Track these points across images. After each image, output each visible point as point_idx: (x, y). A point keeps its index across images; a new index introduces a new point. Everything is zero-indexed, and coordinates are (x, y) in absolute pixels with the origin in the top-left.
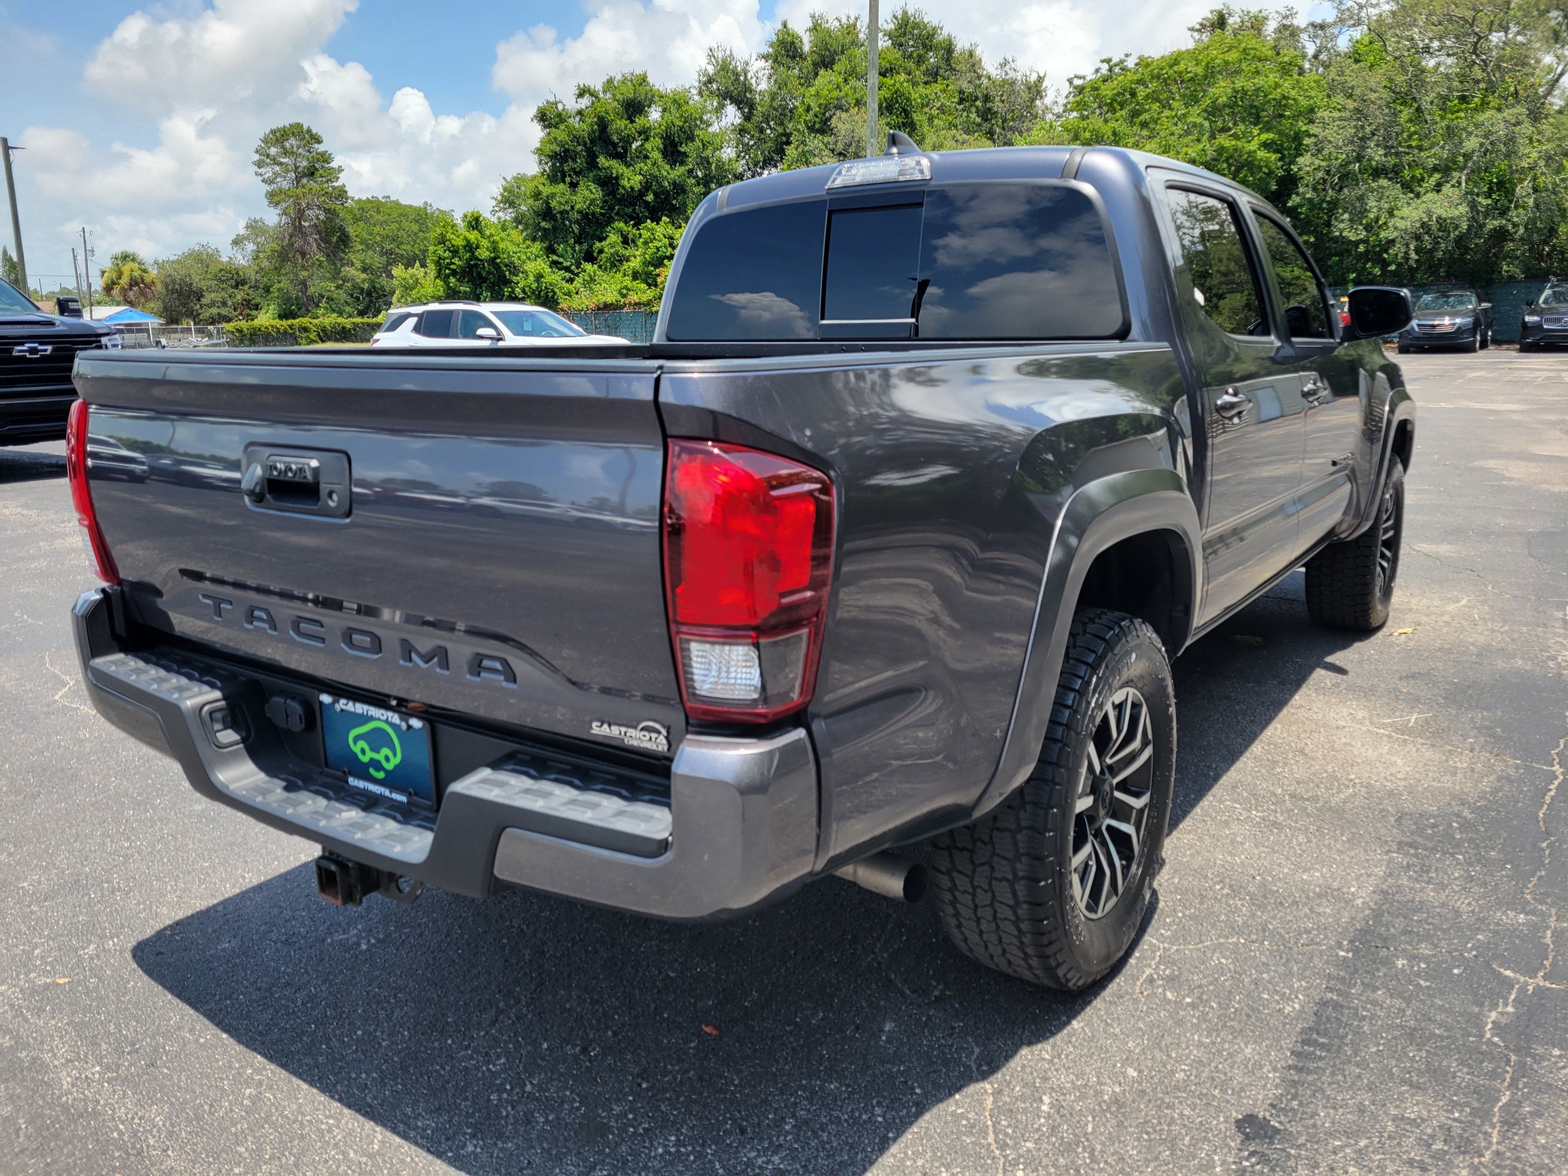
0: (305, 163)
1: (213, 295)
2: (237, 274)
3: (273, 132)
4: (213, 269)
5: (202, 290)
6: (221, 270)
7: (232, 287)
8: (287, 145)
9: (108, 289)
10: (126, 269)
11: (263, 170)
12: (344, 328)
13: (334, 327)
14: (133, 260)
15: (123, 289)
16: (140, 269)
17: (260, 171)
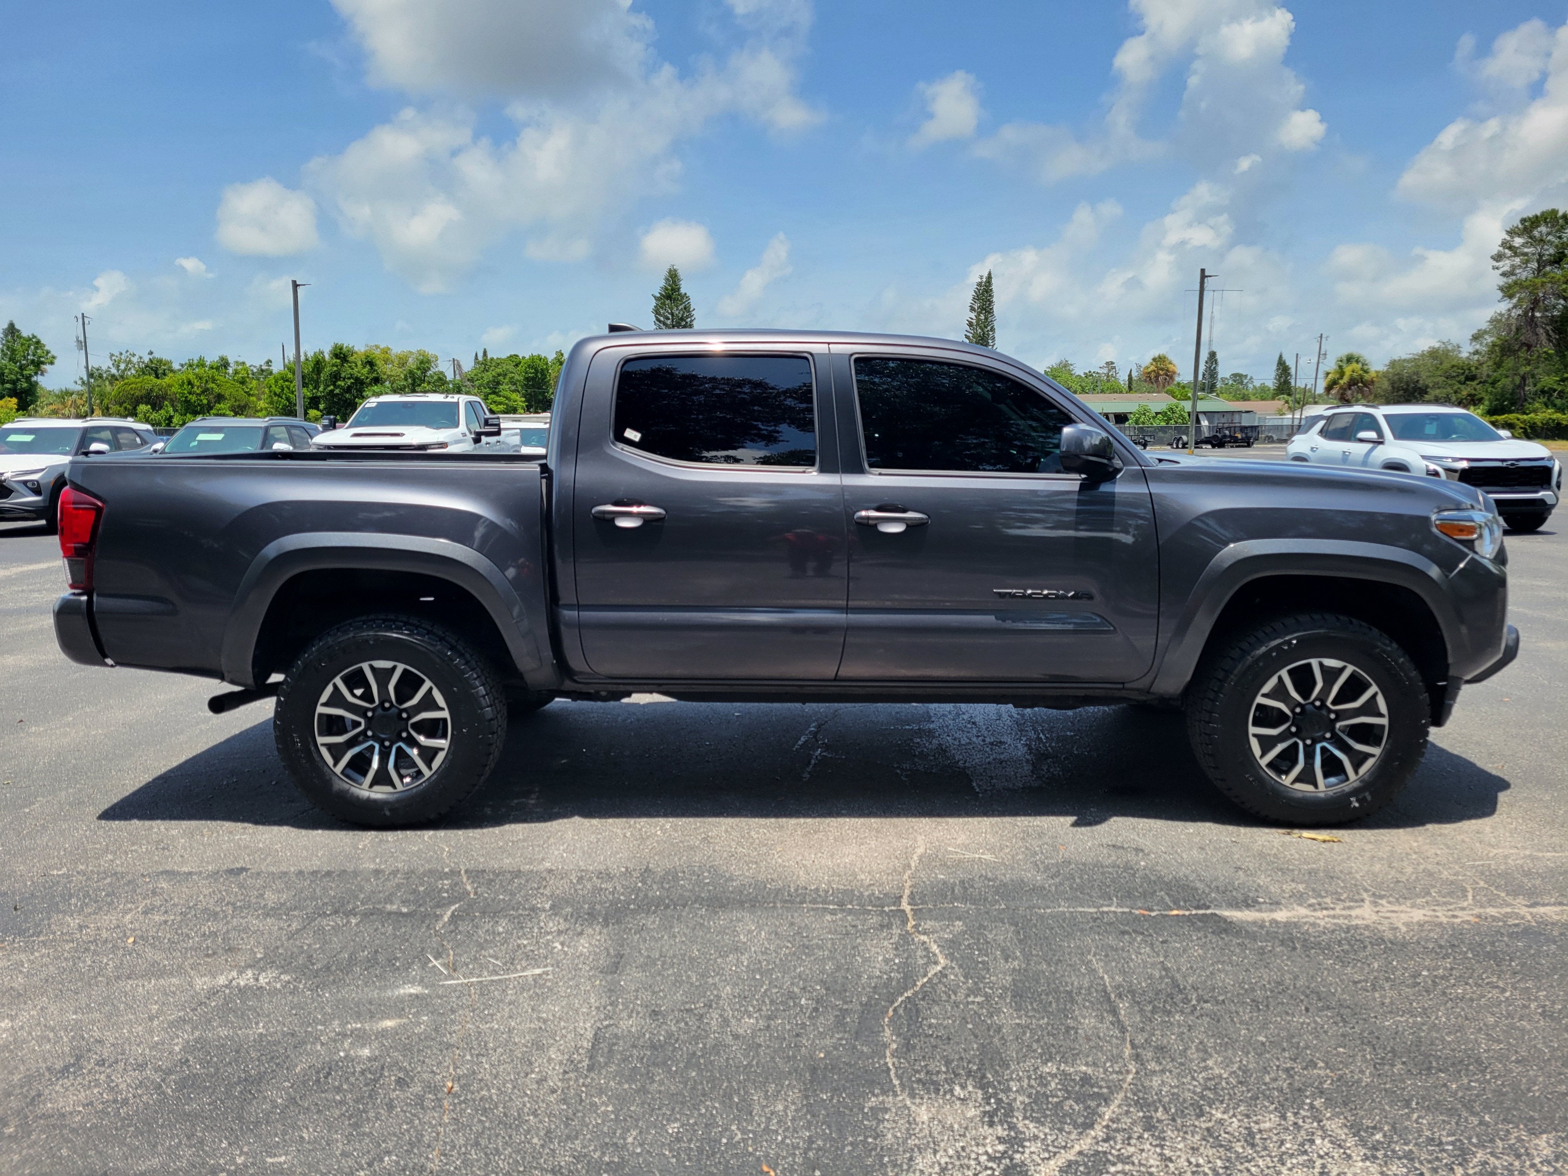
0: (1552, 251)
1: (1437, 392)
2: (1469, 369)
3: (1523, 221)
4: (1446, 365)
5: (1427, 387)
6: (1453, 366)
7: (1460, 382)
8: (1536, 233)
9: (1329, 389)
10: (1348, 370)
11: (1501, 264)
12: (1559, 424)
13: (1547, 423)
14: (1357, 362)
15: (1341, 388)
16: (1362, 369)
17: (1497, 264)
